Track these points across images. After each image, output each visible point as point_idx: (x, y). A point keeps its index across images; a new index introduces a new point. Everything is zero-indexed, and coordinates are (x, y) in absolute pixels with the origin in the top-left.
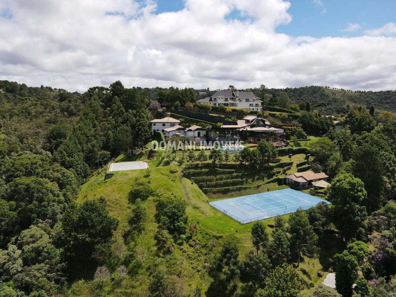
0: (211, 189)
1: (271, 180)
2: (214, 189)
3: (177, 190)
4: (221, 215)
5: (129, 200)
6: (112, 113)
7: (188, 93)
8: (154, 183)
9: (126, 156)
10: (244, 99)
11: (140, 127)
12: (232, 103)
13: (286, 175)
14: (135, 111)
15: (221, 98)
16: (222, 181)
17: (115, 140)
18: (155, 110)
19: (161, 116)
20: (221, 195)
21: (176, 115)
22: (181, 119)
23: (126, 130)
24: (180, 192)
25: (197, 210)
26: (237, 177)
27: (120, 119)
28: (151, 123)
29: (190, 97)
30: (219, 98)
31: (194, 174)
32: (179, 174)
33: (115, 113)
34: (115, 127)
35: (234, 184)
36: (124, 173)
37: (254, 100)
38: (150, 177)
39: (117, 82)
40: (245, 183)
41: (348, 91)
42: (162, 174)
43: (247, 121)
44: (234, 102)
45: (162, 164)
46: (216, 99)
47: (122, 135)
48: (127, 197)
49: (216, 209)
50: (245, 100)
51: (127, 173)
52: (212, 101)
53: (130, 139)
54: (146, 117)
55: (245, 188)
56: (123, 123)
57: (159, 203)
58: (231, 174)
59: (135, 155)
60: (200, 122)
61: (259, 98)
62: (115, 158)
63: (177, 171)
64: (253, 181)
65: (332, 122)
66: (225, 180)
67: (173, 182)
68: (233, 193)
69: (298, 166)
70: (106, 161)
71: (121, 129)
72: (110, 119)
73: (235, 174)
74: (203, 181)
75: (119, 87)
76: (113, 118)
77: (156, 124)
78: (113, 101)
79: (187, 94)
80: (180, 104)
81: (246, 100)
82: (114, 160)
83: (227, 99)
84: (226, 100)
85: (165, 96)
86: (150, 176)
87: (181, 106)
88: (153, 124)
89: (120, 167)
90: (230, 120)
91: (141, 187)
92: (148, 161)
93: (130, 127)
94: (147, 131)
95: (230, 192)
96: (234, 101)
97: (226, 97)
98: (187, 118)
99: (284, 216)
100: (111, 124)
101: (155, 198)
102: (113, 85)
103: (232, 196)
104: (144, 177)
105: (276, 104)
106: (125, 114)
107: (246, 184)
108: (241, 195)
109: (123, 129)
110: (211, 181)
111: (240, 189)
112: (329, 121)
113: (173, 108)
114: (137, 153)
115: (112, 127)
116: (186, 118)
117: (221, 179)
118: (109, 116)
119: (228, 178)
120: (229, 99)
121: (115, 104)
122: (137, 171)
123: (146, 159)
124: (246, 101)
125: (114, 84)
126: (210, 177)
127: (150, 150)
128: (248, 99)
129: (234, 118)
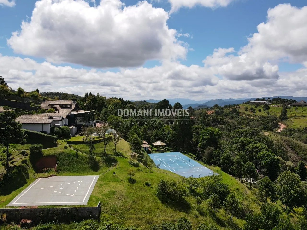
127: (28, 158)
129: (33, 104)
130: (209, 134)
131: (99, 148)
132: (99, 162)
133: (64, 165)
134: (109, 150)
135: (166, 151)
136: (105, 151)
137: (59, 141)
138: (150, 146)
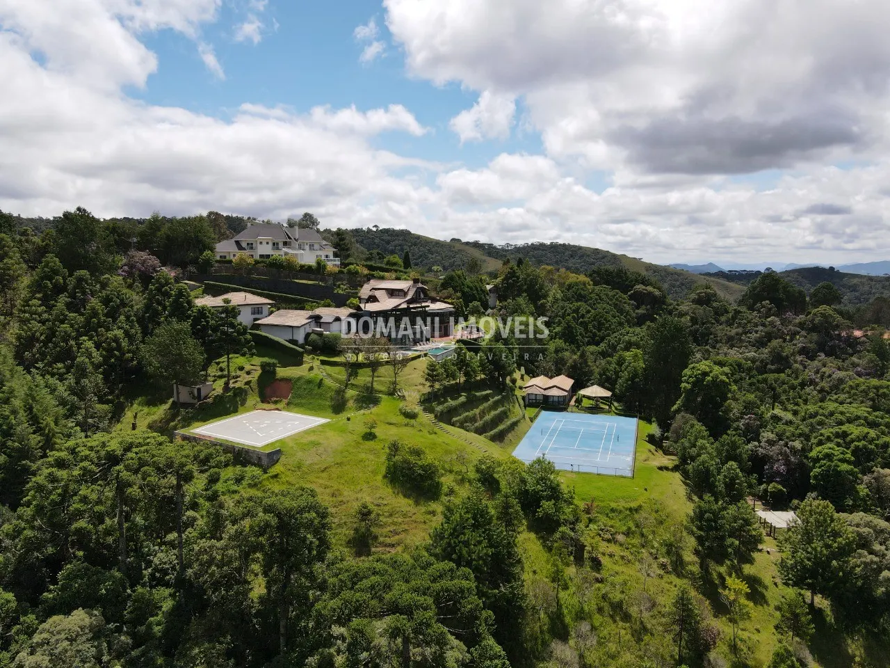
10: (307, 244)
15: (264, 243)
16: (487, 416)
26: (497, 404)
30: (261, 243)
31: (452, 412)
32: (426, 417)
35: (501, 418)
36: (303, 442)
37: (321, 246)
38: (380, 437)
40: (509, 413)
42: (391, 424)
43: (392, 293)
46: (252, 244)
48: (393, 492)
52: (244, 249)
55: (516, 424)
58: (490, 400)
61: (328, 243)
63: (418, 413)
64: (512, 408)
66: (489, 414)
67: (435, 436)
73: (493, 400)
81: (310, 246)
83: (278, 244)
84: (275, 246)
86: (377, 435)
95: (506, 435)
96: (292, 248)
97: (276, 241)
101: (450, 476)
104: (365, 440)
107: (511, 414)
108: (519, 438)
110: (475, 420)
111: (512, 427)
119: (490, 410)
120: (281, 245)
123: (259, 402)
124: (310, 249)
127: (256, 378)
128: (313, 245)
129: (345, 287)
130: (691, 380)
131: (364, 377)
132: (348, 400)
133: (300, 396)
134: (382, 383)
135: (609, 412)
136: (372, 384)
137: (306, 358)
138: (567, 394)
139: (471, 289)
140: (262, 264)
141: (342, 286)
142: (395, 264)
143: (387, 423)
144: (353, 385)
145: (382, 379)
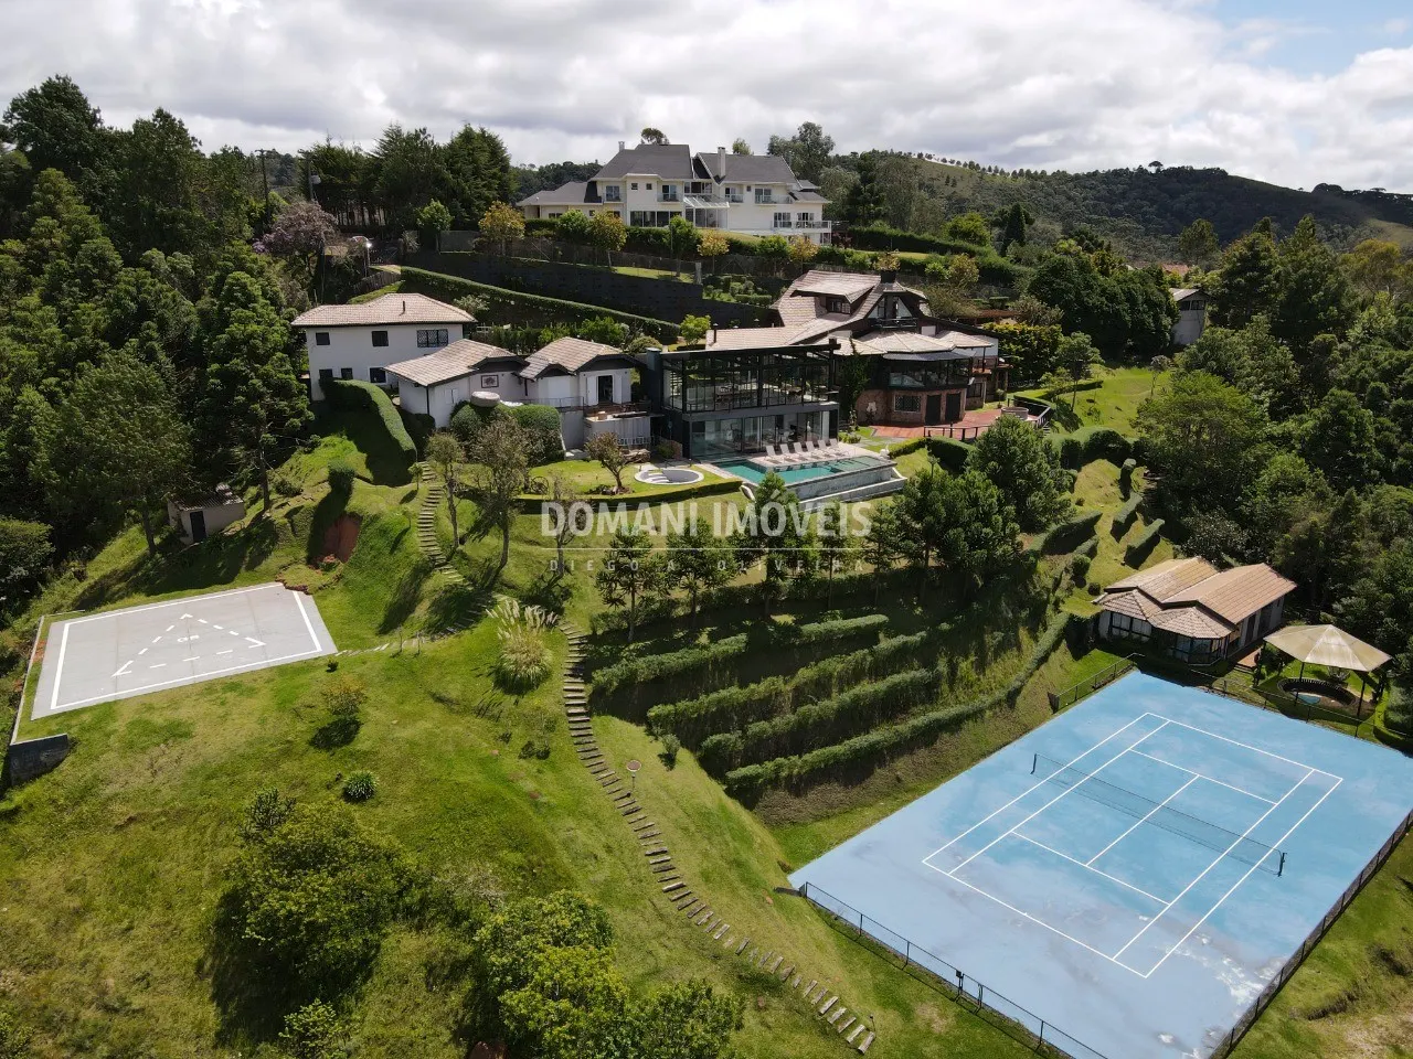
0: (780, 766)
1: (1047, 638)
2: (795, 764)
3: (584, 836)
4: (951, 1020)
5: (220, 997)
6: (38, 272)
7: (484, 158)
8: (403, 790)
9: (157, 540)
10: (749, 189)
11: (237, 363)
12: (699, 211)
13: (1094, 591)
14: (184, 261)
15: (642, 186)
16: (829, 696)
17: (66, 458)
18: (310, 248)
19: (343, 284)
20: (835, 792)
21: (434, 278)
22: (470, 300)
23: (137, 389)
24: (609, 849)
25: (777, 1009)
26: (899, 658)
27: (93, 314)
28: (298, 335)
29: (494, 176)
30: (635, 186)
31: (664, 686)
32: (561, 693)
33: (59, 273)
34: (66, 363)
35: (892, 706)
36: (158, 719)
37: (792, 194)
38: (364, 740)
39: (49, 87)
40: (945, 687)
41: (990, 169)
42: (440, 700)
43: (828, 304)
44: (709, 206)
45: (422, 612)
46: (617, 189)
47: (116, 425)
48: (199, 966)
49: (877, 950)
50: (752, 193)
51: (184, 713)
52: (599, 200)
53: (174, 441)
54: (264, 294)
55: (955, 724)
56: (116, 335)
57: (475, 990)
58: (870, 647)
59: (219, 539)
60: (591, 315)
61: (814, 187)
62: (90, 557)
63: (546, 675)
64: (981, 666)
65: (1167, 295)
66: (841, 691)
67: (532, 765)
68: (902, 765)
69: (1119, 530)
70: (24, 581)
71: (102, 384)
72: (23, 309)
73: (886, 644)
74: (721, 718)
75: (68, 116)
76: (47, 299)
77: (333, 335)
78: (38, 199)
79: (474, 161)
80: (448, 217)
81: (758, 192)
82: (80, 576)
83: (674, 190)
84: (667, 194)
85: (353, 169)
86: (363, 730)
87: (455, 225)
88: (311, 337)
89: (118, 663)
90: (725, 297)
91: (319, 881)
92: (315, 577)
93: (162, 356)
94: (282, 390)
95: (882, 764)
96: (707, 199)
97: (666, 181)
98: (499, 294)
99: (1326, 945)
100: (36, 340)
101: (438, 940)
102: (26, 105)
103: (901, 792)
104: (313, 743)
105: (877, 216)
106: (127, 275)
107: (952, 690)
108: (944, 771)
109: (118, 384)
110: (766, 708)
111: (927, 736)
112: (1152, 287)
113: (410, 239)
114: (236, 527)
115: (42, 360)
116: (494, 294)
117: (821, 687)
118: (24, 287)
119: (856, 675)
120: (680, 190)
121: (55, 215)
122: (251, 692)
123: (296, 562)
124: (757, 200)
125: (32, 94)
126: (760, 689)
127: (315, 504)
128: (768, 192)
129: (742, 287)
133: (359, 565)
136: (505, 560)
137: (425, 468)
138: (1224, 632)
139: (1112, 298)
140: (545, 231)
141: (733, 284)
142: (966, 235)
143: (433, 695)
144: (464, 556)
145: (535, 550)
